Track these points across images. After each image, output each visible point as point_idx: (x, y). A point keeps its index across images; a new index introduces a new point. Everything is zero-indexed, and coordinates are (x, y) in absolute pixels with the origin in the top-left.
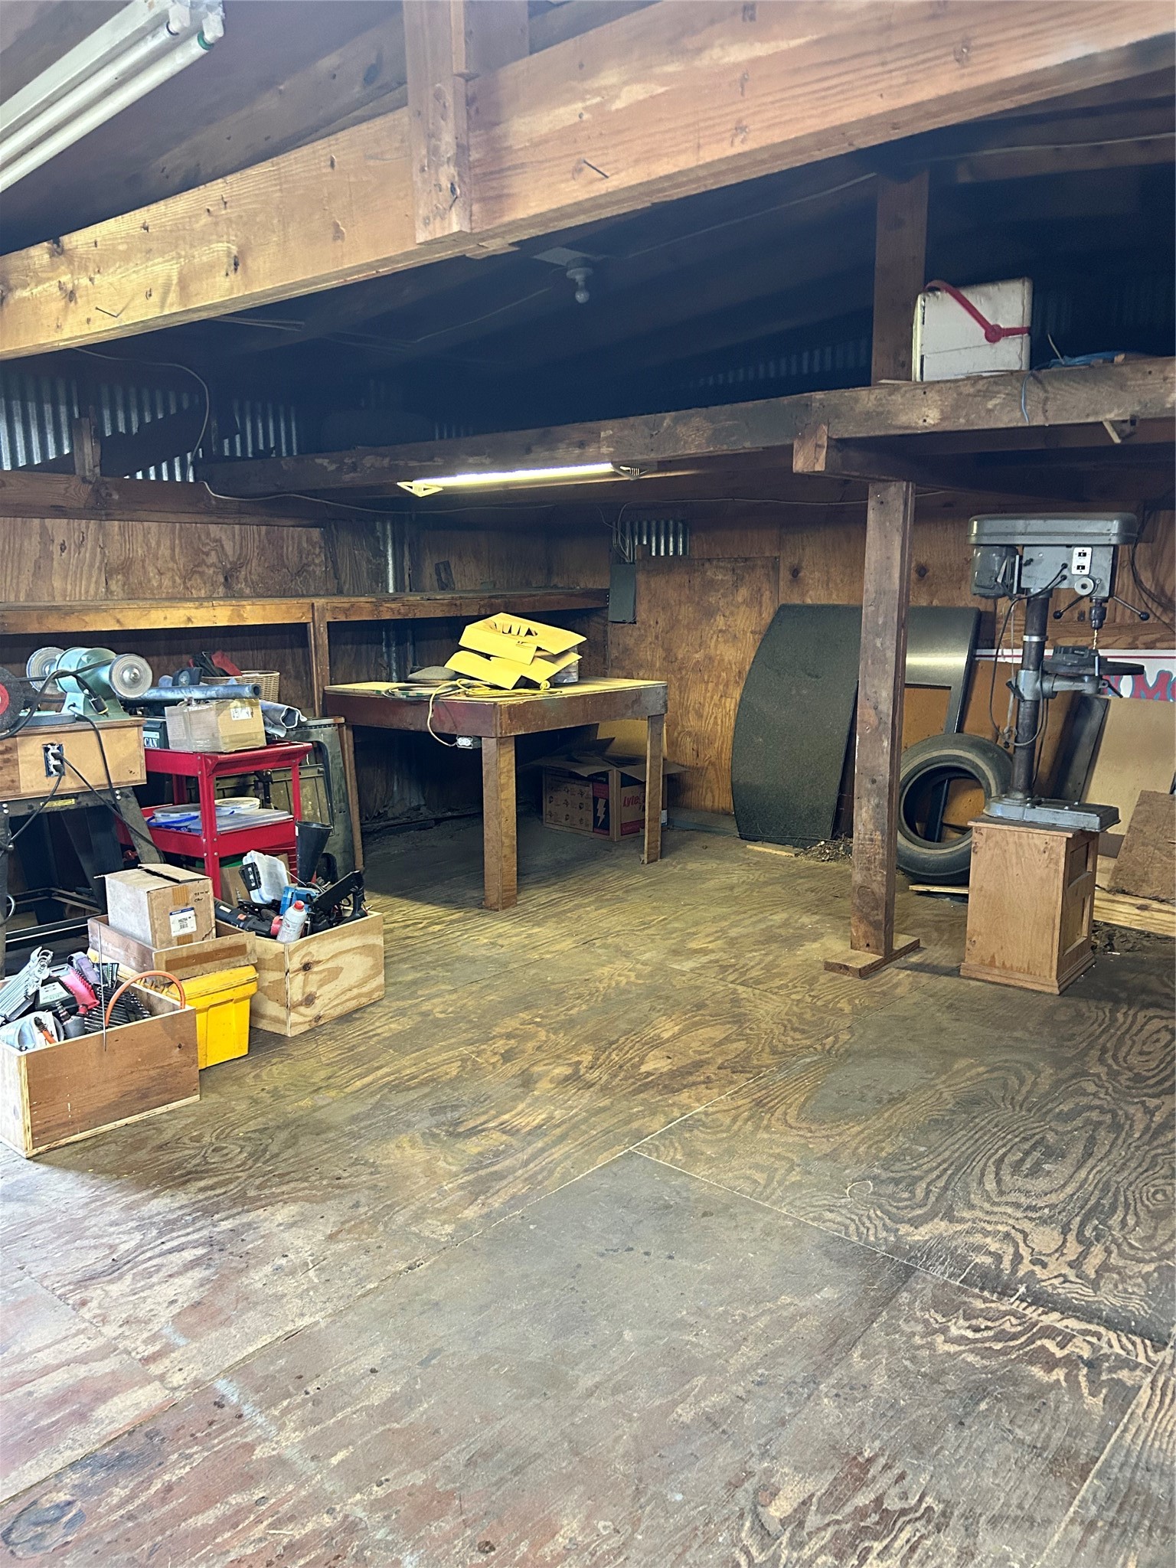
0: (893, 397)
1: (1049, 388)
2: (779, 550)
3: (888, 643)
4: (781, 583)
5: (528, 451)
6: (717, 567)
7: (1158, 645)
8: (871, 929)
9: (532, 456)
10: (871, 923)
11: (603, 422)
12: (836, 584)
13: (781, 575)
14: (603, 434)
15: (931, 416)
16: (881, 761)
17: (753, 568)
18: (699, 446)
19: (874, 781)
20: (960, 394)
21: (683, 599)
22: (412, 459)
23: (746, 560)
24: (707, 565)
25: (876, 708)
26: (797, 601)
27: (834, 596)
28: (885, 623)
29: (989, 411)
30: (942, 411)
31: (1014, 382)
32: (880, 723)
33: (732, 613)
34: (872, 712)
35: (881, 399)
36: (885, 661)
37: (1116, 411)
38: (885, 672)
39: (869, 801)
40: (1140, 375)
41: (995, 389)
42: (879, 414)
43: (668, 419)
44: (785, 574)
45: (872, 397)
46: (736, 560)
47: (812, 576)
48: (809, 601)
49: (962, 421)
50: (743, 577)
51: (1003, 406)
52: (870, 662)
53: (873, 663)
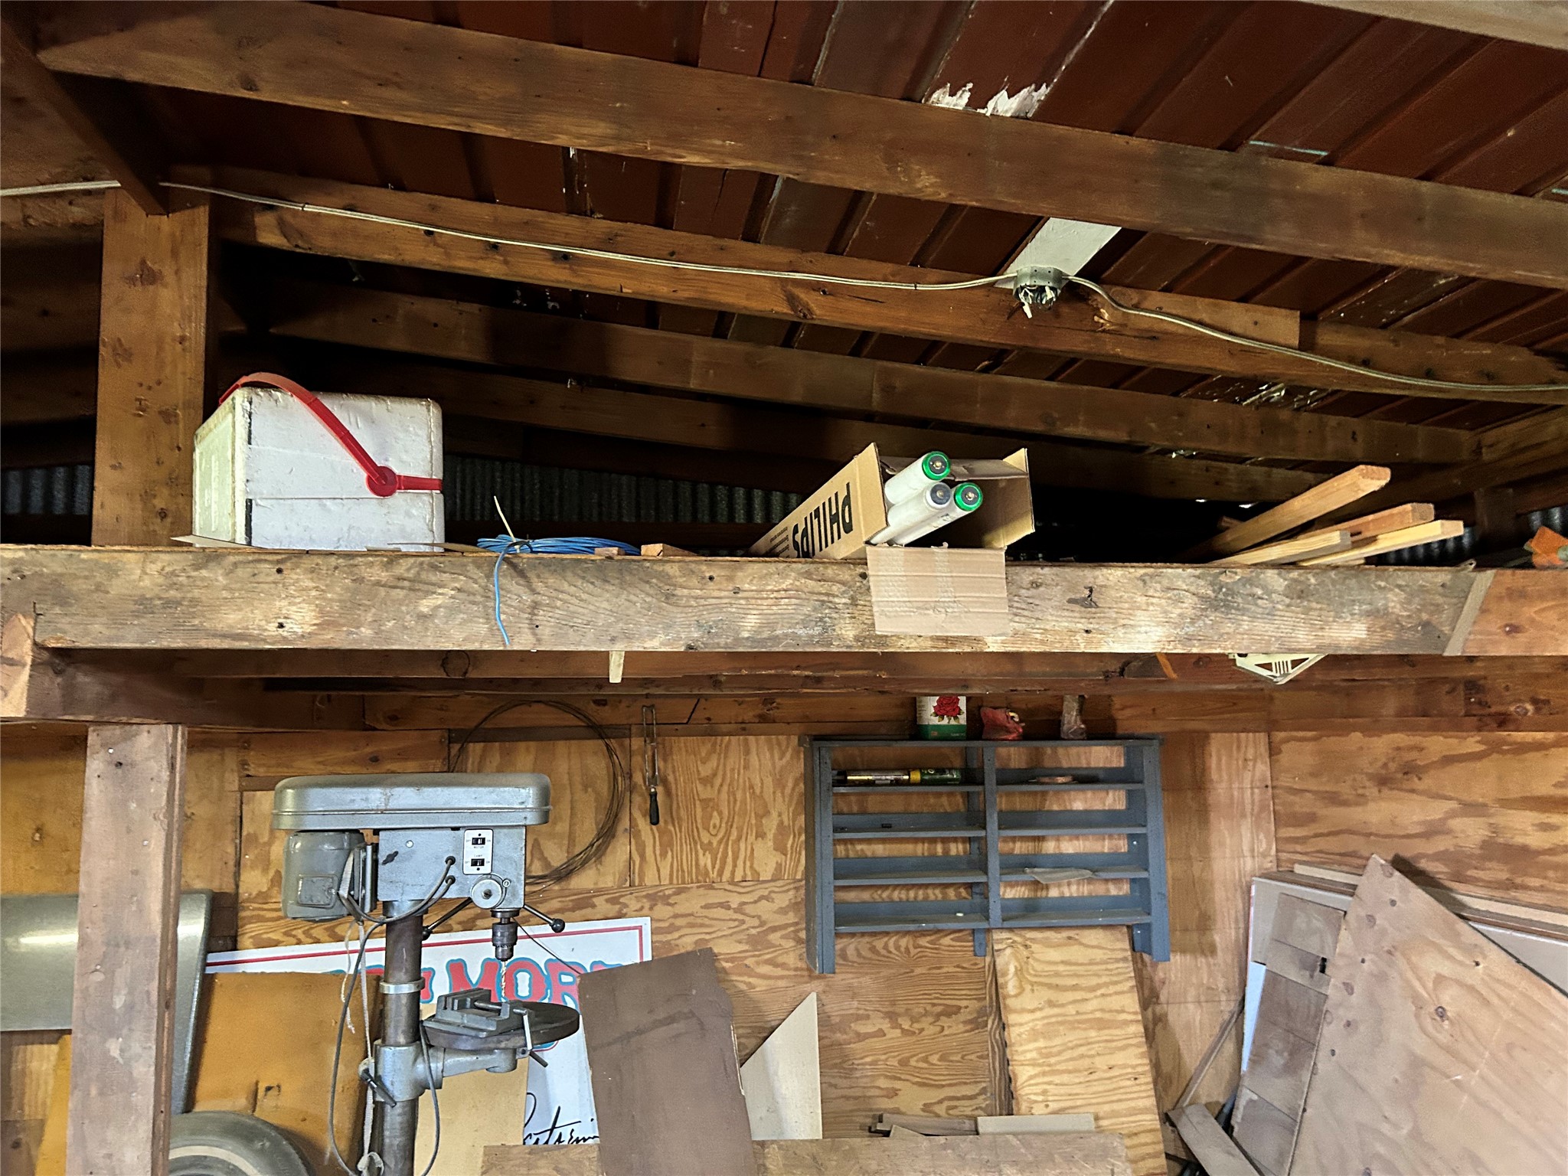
0: (204, 573)
1: (539, 586)
3: (136, 1048)
15: (297, 617)
20: (359, 580)
28: (130, 1007)
29: (423, 617)
30: (321, 612)
31: (470, 567)
35: (173, 573)
36: (130, 1085)
37: (661, 637)
38: (129, 1107)
40: (694, 581)
41: (434, 577)
42: (169, 604)
45: (153, 568)
49: (366, 632)
51: (452, 610)
52: (94, 1092)
53: (101, 1094)
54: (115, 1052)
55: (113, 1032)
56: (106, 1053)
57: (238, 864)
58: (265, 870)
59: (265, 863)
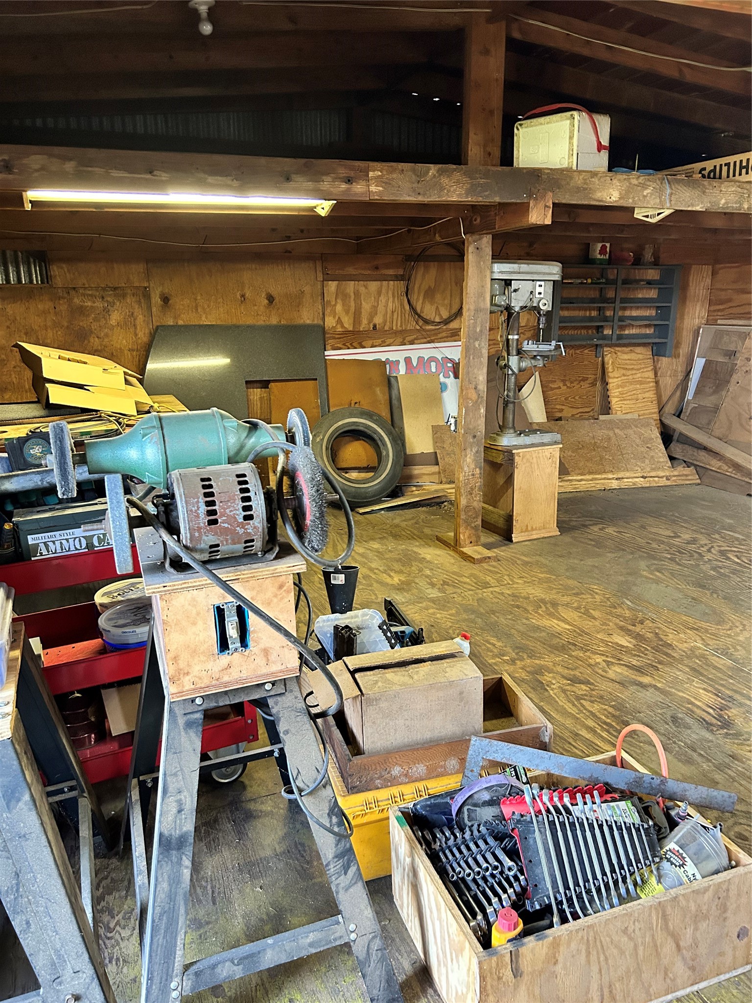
0: (593, 179)
1: (673, 187)
2: (148, 281)
3: (483, 344)
4: (154, 309)
5: (288, 179)
6: (83, 295)
7: (416, 341)
8: (473, 531)
9: (292, 184)
10: (472, 528)
11: (371, 164)
12: (204, 308)
13: (153, 301)
14: (371, 174)
15: (614, 195)
16: (479, 422)
17: (124, 296)
18: (459, 195)
19: (474, 437)
20: (630, 184)
21: (49, 324)
22: (116, 168)
23: (115, 289)
24: (72, 293)
25: (476, 388)
26: (171, 322)
27: (204, 318)
28: (481, 331)
29: (645, 197)
30: (620, 194)
31: (658, 181)
32: (478, 397)
33: (107, 335)
34: (473, 391)
35: (586, 179)
36: (481, 356)
37: (701, 206)
38: (481, 363)
39: (471, 450)
40: (711, 188)
41: (648, 183)
42: (585, 189)
43: (433, 169)
44: (156, 300)
45: (581, 177)
46: (104, 289)
47: (180, 303)
48: (180, 322)
49: (630, 201)
50: (114, 303)
51: (652, 194)
52: (471, 358)
53: (473, 359)
54: (477, 346)
55: (477, 339)
56: (475, 346)
57: (324, 314)
58: (334, 317)
59: (334, 313)
